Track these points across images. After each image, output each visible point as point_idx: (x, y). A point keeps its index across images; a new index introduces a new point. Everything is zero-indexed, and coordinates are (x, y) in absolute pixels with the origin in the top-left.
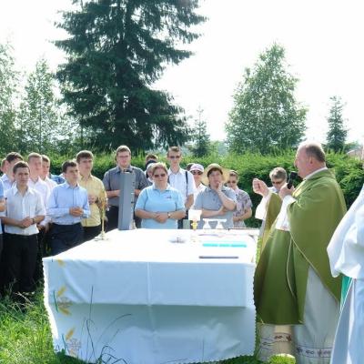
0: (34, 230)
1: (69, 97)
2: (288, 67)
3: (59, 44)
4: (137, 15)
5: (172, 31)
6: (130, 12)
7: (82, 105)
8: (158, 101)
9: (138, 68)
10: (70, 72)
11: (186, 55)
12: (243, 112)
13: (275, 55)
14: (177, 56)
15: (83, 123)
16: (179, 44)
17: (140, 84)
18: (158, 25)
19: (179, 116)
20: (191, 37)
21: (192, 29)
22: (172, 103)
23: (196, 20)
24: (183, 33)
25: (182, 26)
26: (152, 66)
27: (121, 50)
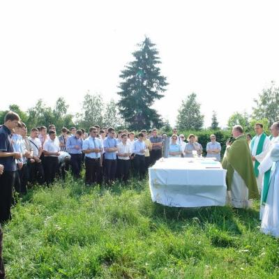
0: (128, 158)
1: (122, 112)
2: (197, 100)
3: (118, 93)
4: (145, 83)
5: (157, 88)
6: (143, 82)
7: (126, 115)
8: (153, 112)
9: (146, 101)
10: (122, 103)
11: (163, 96)
12: (182, 116)
13: (193, 96)
14: (159, 97)
15: (126, 121)
16: (160, 93)
17: (146, 107)
18: (152, 86)
19: (160, 118)
20: (164, 90)
21: (164, 87)
22: (157, 113)
23: (166, 84)
24: (161, 89)
25: (161, 87)
26: (150, 100)
27: (140, 95)
